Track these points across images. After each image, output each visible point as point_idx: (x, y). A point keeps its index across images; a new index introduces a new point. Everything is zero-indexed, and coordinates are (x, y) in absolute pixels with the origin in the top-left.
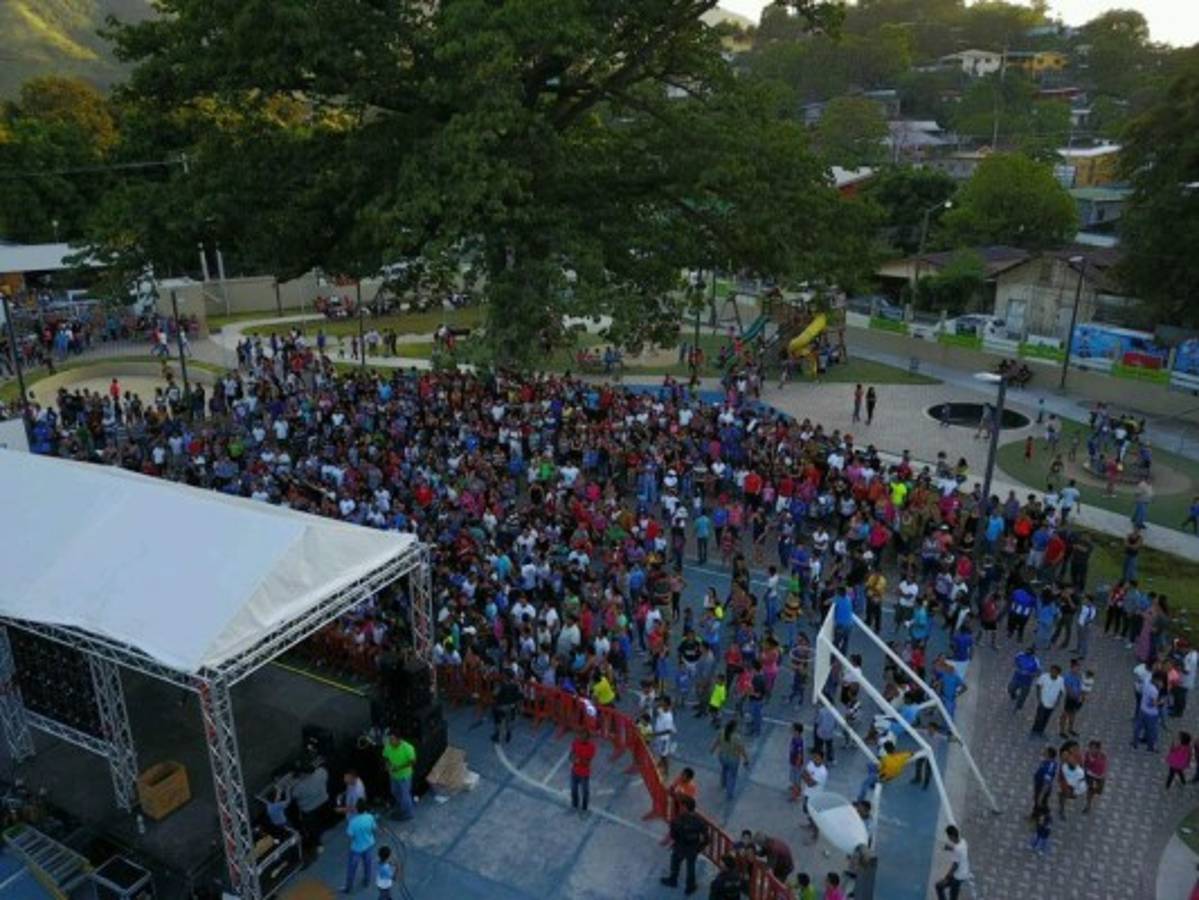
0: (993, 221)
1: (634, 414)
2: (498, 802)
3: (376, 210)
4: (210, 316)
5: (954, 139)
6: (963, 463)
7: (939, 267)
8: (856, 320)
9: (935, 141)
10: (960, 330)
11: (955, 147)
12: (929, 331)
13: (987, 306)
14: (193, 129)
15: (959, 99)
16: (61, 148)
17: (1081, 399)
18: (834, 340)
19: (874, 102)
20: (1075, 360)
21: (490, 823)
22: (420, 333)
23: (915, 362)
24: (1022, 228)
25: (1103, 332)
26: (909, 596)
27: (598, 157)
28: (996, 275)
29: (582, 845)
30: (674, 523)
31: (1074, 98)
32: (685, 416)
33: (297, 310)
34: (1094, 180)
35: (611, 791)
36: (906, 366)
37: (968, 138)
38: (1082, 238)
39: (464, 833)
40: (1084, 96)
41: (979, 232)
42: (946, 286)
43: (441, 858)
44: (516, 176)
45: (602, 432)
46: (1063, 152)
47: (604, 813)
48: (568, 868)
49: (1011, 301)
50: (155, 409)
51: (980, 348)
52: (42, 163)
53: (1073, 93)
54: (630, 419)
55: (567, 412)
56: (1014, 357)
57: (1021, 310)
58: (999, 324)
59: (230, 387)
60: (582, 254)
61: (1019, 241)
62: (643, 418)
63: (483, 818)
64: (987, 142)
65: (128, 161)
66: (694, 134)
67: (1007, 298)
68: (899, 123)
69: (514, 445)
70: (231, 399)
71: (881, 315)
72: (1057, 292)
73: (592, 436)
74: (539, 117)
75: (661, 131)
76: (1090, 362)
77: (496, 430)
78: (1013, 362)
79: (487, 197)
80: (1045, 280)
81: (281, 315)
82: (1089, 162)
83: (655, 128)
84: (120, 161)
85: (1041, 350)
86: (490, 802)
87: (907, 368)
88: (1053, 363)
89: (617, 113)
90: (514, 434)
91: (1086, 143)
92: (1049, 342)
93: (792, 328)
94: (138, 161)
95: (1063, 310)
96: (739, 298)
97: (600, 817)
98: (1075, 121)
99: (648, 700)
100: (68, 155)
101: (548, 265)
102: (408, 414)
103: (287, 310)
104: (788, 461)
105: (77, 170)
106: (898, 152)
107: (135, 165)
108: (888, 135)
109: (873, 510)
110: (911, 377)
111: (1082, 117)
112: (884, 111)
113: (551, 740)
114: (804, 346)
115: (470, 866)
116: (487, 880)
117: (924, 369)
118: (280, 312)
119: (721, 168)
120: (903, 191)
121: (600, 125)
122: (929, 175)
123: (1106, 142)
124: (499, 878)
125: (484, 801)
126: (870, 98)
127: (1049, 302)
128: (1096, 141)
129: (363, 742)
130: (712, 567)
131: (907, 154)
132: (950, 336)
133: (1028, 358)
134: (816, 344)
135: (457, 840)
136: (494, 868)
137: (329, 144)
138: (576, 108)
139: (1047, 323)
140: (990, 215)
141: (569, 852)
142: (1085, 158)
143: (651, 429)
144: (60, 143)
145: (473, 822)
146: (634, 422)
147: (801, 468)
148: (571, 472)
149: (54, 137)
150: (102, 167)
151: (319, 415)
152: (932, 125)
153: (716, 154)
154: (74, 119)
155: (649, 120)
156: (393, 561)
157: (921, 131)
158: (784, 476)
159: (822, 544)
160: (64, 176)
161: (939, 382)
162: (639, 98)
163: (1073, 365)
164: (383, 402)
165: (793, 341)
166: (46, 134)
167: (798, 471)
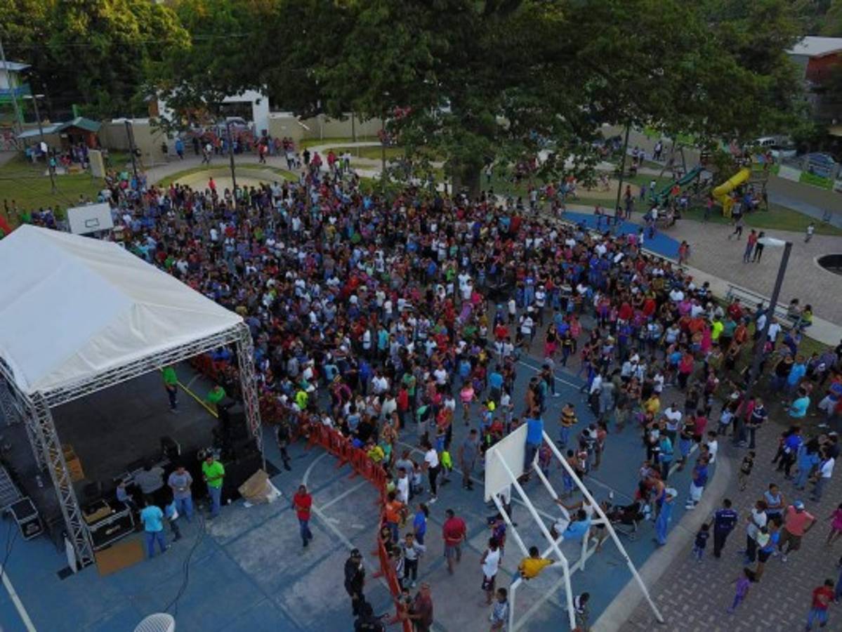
1: (533, 238)
2: (281, 517)
4: (302, 140)
6: (808, 308)
8: (787, 173)
18: (756, 190)
21: (268, 529)
29: (319, 561)
33: (362, 138)
35: (362, 527)
39: (246, 533)
43: (222, 547)
47: (347, 543)
48: (297, 578)
54: (529, 241)
55: (483, 231)
63: (267, 525)
69: (441, 252)
71: (811, 171)
77: (430, 240)
86: (277, 515)
90: (442, 245)
97: (343, 545)
102: (375, 221)
103: (359, 137)
109: (690, 342)
113: (345, 479)
115: (236, 558)
116: (241, 570)
117: (835, 221)
118: (354, 140)
124: (250, 572)
125: (274, 513)
135: (240, 536)
136: (251, 563)
141: (307, 565)
143: (543, 251)
145: (256, 527)
146: (531, 244)
147: (643, 298)
151: (321, 216)
165: (718, 188)
166: (229, 11)
167: (639, 300)
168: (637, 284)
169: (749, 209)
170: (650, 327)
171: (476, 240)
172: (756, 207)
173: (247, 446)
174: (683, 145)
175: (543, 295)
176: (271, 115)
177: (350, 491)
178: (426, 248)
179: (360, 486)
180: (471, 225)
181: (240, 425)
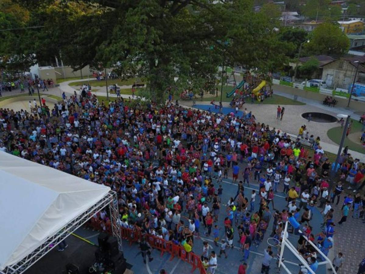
0: (320, 46)
1: (200, 119)
3: (104, 46)
4: (57, 79)
5: (303, 18)
6: (318, 138)
7: (303, 62)
8: (276, 82)
9: (297, 19)
10: (312, 86)
11: (303, 21)
12: (301, 86)
13: (319, 76)
14: (53, 15)
15: (305, 5)
16: (9, 22)
17: (355, 111)
18: (268, 89)
19: (277, 5)
20: (353, 97)
22: (128, 85)
23: (296, 97)
24: (330, 49)
25: (361, 87)
26: (306, 199)
27: (188, 25)
28: (323, 66)
30: (215, 164)
31: (342, 4)
32: (219, 121)
33: (86, 77)
34: (349, 32)
36: (292, 98)
37: (308, 18)
38: (351, 52)
40: (345, 4)
41: (316, 51)
42: (306, 69)
44: (157, 33)
45: (188, 126)
46: (340, 22)
49: (328, 74)
50: (33, 115)
51: (318, 92)
52: (3, 27)
53: (342, 3)
54: (198, 121)
55: (176, 118)
56: (331, 96)
57: (331, 78)
58: (324, 83)
59: (60, 107)
60: (182, 63)
61: (329, 53)
62: (203, 121)
64: (314, 19)
65: (32, 26)
66: (224, 17)
67: (326, 74)
68: (286, 13)
69: (158, 130)
70: (60, 111)
71: (284, 80)
72: (344, 72)
73: (185, 128)
74: (166, 11)
75: (210, 15)
76: (358, 98)
77: (151, 125)
78: (331, 97)
79: (146, 41)
80: (340, 67)
81: (82, 78)
82: (347, 26)
83: (208, 14)
84: (29, 26)
85: (341, 93)
87: (293, 99)
88: (345, 98)
89: (195, 9)
91: (346, 19)
92: (343, 90)
93: (254, 85)
94: (36, 26)
95: (346, 78)
96: (235, 74)
98: (342, 12)
99: (206, 249)
100: (12, 24)
101: (169, 67)
103: (84, 76)
104: (256, 139)
105: (16, 29)
106: (285, 22)
107: (34, 27)
108: (281, 16)
110: (295, 102)
111: (345, 10)
112: (280, 8)
113: (168, 261)
114: (258, 91)
117: (299, 99)
119: (235, 30)
120: (290, 36)
121: (188, 13)
122: (298, 30)
123: (352, 19)
126: (276, 4)
127: (341, 76)
128: (350, 18)
129: (92, 269)
130: (229, 181)
131: (288, 23)
132: (308, 88)
133: (336, 96)
134: (262, 90)
137: (87, 21)
138: (180, 7)
139: (340, 83)
140: (319, 44)
142: (347, 24)
143: (206, 125)
144: (9, 20)
146: (200, 123)
148: (177, 142)
149: (7, 18)
150: (24, 28)
152: (296, 13)
153: (232, 24)
154: (16, 11)
155: (206, 11)
156: (101, 201)
157: (293, 15)
158: (256, 145)
159: (270, 173)
160: (11, 31)
161: (305, 104)
162: (203, 3)
163: (352, 99)
164: (112, 114)
165: (254, 90)
166: (4, 17)
167: (260, 143)
168: (255, 136)
169: (266, 97)
170: (269, 155)
171: (174, 123)
172: (269, 96)
173: (120, 259)
174: (234, 72)
175: (218, 146)
176: (39, 68)
177: (174, 268)
178: (149, 128)
179: (178, 263)
180: (169, 116)
181: (115, 248)
